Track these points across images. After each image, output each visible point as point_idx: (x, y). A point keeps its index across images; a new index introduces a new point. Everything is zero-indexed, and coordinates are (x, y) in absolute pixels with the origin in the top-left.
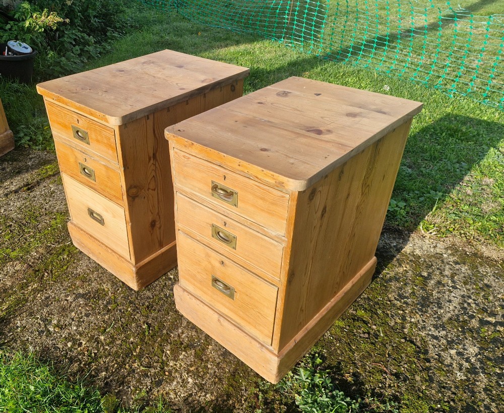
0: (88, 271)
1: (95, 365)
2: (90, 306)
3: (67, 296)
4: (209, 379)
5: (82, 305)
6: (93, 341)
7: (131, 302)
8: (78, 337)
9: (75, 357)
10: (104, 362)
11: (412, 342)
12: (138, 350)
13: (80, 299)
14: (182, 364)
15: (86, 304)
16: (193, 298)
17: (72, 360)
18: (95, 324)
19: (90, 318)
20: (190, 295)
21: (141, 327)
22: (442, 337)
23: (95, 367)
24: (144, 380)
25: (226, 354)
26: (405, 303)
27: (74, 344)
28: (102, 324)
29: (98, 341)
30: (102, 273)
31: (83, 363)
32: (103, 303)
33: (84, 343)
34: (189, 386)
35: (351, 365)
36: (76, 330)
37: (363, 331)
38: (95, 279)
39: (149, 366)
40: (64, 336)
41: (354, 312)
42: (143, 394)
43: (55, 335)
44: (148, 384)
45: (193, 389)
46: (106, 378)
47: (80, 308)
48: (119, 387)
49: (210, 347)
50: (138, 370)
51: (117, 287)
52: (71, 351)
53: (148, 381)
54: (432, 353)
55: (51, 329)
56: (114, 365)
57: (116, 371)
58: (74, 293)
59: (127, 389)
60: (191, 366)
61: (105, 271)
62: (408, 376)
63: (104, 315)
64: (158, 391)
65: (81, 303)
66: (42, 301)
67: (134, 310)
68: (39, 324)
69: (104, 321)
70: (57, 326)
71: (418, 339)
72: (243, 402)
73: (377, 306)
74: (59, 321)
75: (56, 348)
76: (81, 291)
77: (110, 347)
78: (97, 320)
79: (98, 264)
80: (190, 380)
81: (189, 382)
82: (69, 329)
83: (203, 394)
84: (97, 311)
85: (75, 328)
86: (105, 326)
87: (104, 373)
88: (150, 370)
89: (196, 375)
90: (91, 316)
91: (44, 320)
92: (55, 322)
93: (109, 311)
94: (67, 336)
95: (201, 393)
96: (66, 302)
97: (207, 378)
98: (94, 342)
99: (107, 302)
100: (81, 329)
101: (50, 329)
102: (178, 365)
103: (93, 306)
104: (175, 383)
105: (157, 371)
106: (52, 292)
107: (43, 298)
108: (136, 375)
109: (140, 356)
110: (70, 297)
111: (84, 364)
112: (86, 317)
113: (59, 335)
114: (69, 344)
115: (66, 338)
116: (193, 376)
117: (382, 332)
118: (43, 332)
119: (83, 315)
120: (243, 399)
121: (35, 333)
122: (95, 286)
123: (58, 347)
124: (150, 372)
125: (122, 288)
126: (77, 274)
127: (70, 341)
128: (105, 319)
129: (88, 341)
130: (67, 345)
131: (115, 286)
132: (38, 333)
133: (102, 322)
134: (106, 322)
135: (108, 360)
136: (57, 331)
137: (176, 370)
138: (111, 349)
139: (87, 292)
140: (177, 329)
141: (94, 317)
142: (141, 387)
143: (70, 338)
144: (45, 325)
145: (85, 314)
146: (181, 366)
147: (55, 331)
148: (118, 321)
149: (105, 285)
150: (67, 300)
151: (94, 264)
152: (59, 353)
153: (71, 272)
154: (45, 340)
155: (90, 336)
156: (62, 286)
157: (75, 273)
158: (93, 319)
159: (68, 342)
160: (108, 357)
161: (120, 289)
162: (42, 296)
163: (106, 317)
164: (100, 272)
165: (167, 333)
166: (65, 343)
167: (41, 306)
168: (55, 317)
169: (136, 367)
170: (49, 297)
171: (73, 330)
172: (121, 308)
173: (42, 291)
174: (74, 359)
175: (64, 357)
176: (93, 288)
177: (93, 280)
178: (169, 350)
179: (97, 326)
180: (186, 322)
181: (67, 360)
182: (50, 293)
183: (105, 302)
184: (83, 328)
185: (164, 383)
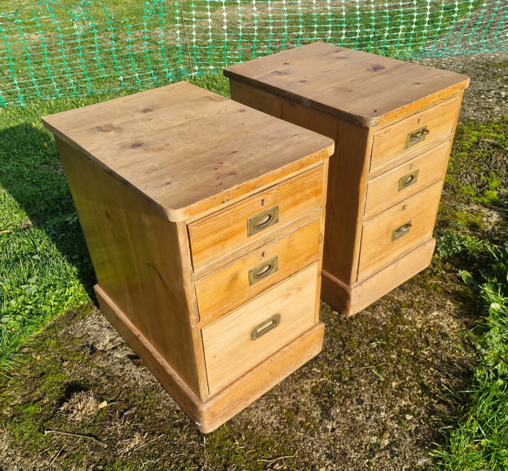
0: (276, 408)
1: (434, 388)
2: (343, 401)
3: (326, 430)
4: (431, 301)
5: (344, 409)
6: (400, 392)
7: (339, 357)
8: (396, 408)
9: (428, 409)
10: (428, 380)
13: (332, 414)
14: (419, 318)
15: (341, 405)
17: (432, 411)
18: (374, 392)
19: (366, 398)
21: (375, 348)
23: (436, 388)
24: (443, 346)
25: (401, 287)
27: (408, 412)
28: (373, 386)
29: (400, 388)
30: (282, 391)
31: (432, 400)
32: (340, 386)
33: (403, 402)
34: (441, 314)
36: (386, 412)
38: (294, 398)
39: (427, 341)
40: (396, 426)
42: (459, 346)
43: (396, 435)
44: (447, 342)
46: (447, 377)
47: (349, 411)
48: (456, 366)
50: (433, 350)
52: (419, 414)
53: (444, 343)
55: (386, 442)
56: (431, 371)
57: (437, 369)
58: (321, 421)
59: (456, 359)
60: (419, 313)
61: (280, 388)
63: (359, 383)
64: (453, 336)
65: (338, 411)
66: (334, 463)
67: (350, 355)
68: (379, 458)
69: (370, 384)
70: (381, 436)
72: (448, 284)
74: (372, 434)
75: (417, 431)
76: (316, 413)
77: (407, 376)
78: (368, 390)
79: (264, 395)
80: (435, 314)
81: (438, 315)
82: (385, 421)
84: (354, 392)
85: (383, 414)
86: (376, 382)
87: (442, 379)
88: (430, 341)
89: (428, 309)
90: (361, 398)
91: (372, 452)
92: (374, 439)
93: (352, 379)
94: (396, 421)
96: (337, 431)
97: (431, 303)
98: (403, 391)
99: (337, 381)
100: (383, 407)
101: (386, 444)
102: (420, 321)
103: (343, 397)
104: (441, 323)
105: (430, 336)
106: (317, 451)
107: (328, 462)
108: (439, 352)
109: (415, 348)
110: (328, 426)
111: (435, 399)
112: (365, 403)
113: (395, 431)
114: (409, 417)
115: (399, 423)
116: (430, 311)
118: (392, 452)
119: (360, 407)
121: (396, 462)
122: (307, 398)
123: (415, 430)
124: (433, 341)
125: (312, 367)
126: (280, 423)
127: (404, 416)
128: (365, 382)
129: (401, 398)
130: (411, 420)
131: (309, 374)
132: (395, 458)
133: (372, 385)
134: (370, 381)
135: (425, 376)
136: (389, 435)
137: (426, 322)
138: (409, 375)
139: (318, 406)
140: (376, 319)
141: (364, 394)
142: (451, 348)
143: (399, 418)
144: (381, 451)
145: (358, 404)
146: (420, 319)
147: (389, 437)
148: (368, 369)
149: (305, 386)
150: (333, 430)
151: (262, 401)
152: (424, 427)
153: (274, 430)
154: (406, 447)
155: (393, 396)
156: (304, 439)
157: (278, 425)
158: (366, 395)
159: (406, 419)
160: (421, 377)
161: (313, 369)
162: (324, 464)
163: (362, 381)
164: (280, 393)
165: (382, 327)
166: (408, 422)
167: (346, 463)
168: (365, 441)
169: (429, 353)
170: (326, 454)
171: (386, 416)
172: (347, 367)
173: (313, 467)
174: (430, 410)
175: (430, 420)
176: (310, 400)
177: (294, 400)
178: (404, 326)
179: (377, 390)
180: (366, 312)
181: (433, 416)
182: (318, 455)
183: (338, 384)
184: (382, 405)
185: (443, 331)
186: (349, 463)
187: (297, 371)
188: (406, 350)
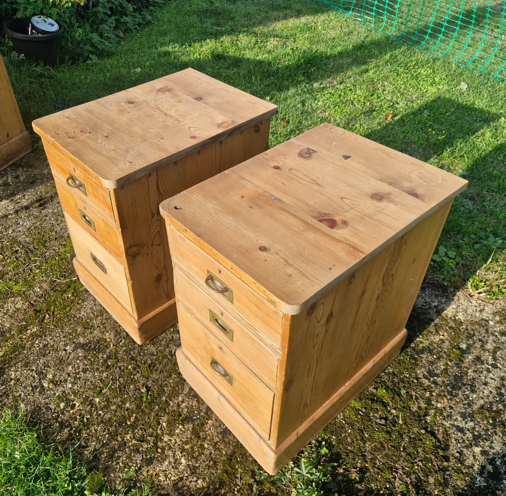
0: (92, 315)
1: (86, 433)
2: (89, 359)
3: (66, 345)
4: (204, 461)
5: (80, 358)
6: (87, 403)
7: (132, 359)
8: (72, 397)
9: (66, 422)
10: (96, 431)
11: (433, 434)
12: (132, 419)
13: (79, 350)
14: (178, 440)
15: (85, 357)
16: (195, 369)
17: (62, 425)
18: (91, 382)
19: (87, 375)
20: (191, 364)
21: (139, 390)
22: (468, 430)
23: (86, 435)
24: (134, 456)
25: (226, 432)
26: (435, 383)
27: (67, 406)
28: (98, 383)
29: (92, 404)
30: (106, 319)
31: (74, 429)
32: (103, 357)
33: (77, 404)
34: (181, 467)
35: (360, 457)
36: (71, 388)
37: (380, 416)
38: (98, 326)
39: (142, 440)
40: (57, 394)
41: (374, 391)
42: (132, 473)
43: (49, 392)
44: (139, 462)
45: (185, 472)
46: (95, 450)
47: (78, 361)
48: (108, 462)
49: (210, 422)
50: (130, 444)
51: (121, 337)
52: (63, 413)
53: (138, 458)
54: (453, 450)
55: (46, 385)
56: (105, 435)
57: (106, 442)
58: (74, 342)
59: (116, 465)
60: (187, 443)
61: (109, 318)
62: (421, 476)
63: (103, 372)
64: (148, 471)
65: (80, 354)
66: (40, 349)
67: (134, 369)
68: (34, 377)
69: (101, 380)
70: (52, 381)
71: (441, 430)
72: (236, 492)
73: (401, 385)
74: (54, 376)
75: (48, 409)
76: (82, 340)
77: (103, 412)
78: (95, 377)
79: (104, 308)
80: (183, 461)
81: (181, 464)
82: (63, 387)
83: (195, 479)
84: (95, 367)
85: (70, 386)
86: (101, 386)
87: (94, 444)
88: (142, 444)
89: (190, 455)
90: (88, 372)
91: (40, 373)
92: (50, 376)
93: (108, 367)
94: (61, 395)
95: (193, 478)
96: (64, 352)
97: (201, 461)
98: (88, 405)
99: (107, 356)
100: (76, 387)
101: (44, 384)
102: (173, 441)
103: (92, 359)
104: (166, 463)
105: (149, 446)
106: (51, 339)
107: (41, 345)
108: (127, 449)
109: (133, 427)
110: (69, 346)
111: (74, 431)
112: (82, 373)
113: (52, 392)
114: (62, 405)
115: (59, 397)
116: (187, 456)
117: (402, 419)
118: (36, 387)
119: (80, 370)
120: (236, 489)
121: (28, 388)
122: (97, 335)
123: (49, 407)
124: (142, 447)
125: (125, 340)
126: (79, 318)
127: (63, 402)
128: (103, 377)
129: (82, 403)
130: (59, 406)
131: (118, 336)
132: (31, 388)
133: (99, 381)
134: (104, 381)
135: (100, 428)
136: (51, 387)
137: (170, 447)
138: (105, 414)
139: (88, 341)
140: (178, 396)
141: (91, 374)
142: (131, 464)
143: (63, 397)
144: (40, 380)
145: (83, 369)
146: (176, 442)
147: (49, 387)
148: (117, 381)
149: (108, 334)
150: (65, 350)
151: (100, 307)
152: (50, 415)
153: (74, 315)
154: (37, 398)
155: (84, 397)
156: (63, 332)
157: (78, 317)
158: (90, 375)
159: (61, 403)
160: (100, 424)
161: (123, 340)
162: (41, 343)
163: (105, 374)
164: (104, 318)
165: (166, 401)
166: (58, 403)
167: (37, 356)
168: (51, 370)
169: (128, 440)
170: (48, 344)
171: (68, 388)
172: (121, 365)
173: (41, 336)
174: (65, 424)
175: (55, 421)
176: (95, 337)
177: (96, 326)
178: (166, 422)
179: (93, 385)
180: (188, 388)
181: (57, 424)
182: (48, 340)
183: (105, 356)
184: (78, 387)
185: (155, 461)
186: (36, 358)
187: (123, 329)
188: (134, 418)
